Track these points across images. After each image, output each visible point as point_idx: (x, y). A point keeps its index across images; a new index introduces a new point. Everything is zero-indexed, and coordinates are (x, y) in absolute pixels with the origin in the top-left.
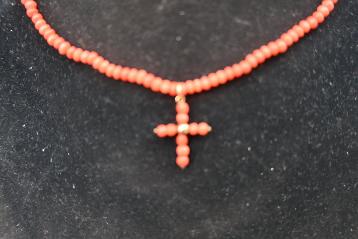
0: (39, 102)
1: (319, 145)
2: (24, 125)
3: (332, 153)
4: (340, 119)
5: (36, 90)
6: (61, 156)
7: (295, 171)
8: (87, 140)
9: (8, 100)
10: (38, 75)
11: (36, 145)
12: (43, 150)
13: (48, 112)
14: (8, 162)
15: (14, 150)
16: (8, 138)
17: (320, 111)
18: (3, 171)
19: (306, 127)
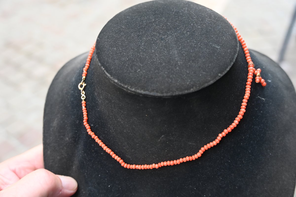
0: (106, 167)
1: (225, 185)
2: (100, 175)
3: (230, 188)
4: (234, 174)
5: (104, 162)
6: (117, 189)
7: (214, 196)
8: (128, 184)
9: (91, 164)
10: (105, 157)
11: (106, 184)
12: (109, 186)
13: (110, 172)
14: (94, 189)
15: (97, 185)
16: (93, 180)
17: (224, 172)
18: (92, 193)
19: (218, 179)
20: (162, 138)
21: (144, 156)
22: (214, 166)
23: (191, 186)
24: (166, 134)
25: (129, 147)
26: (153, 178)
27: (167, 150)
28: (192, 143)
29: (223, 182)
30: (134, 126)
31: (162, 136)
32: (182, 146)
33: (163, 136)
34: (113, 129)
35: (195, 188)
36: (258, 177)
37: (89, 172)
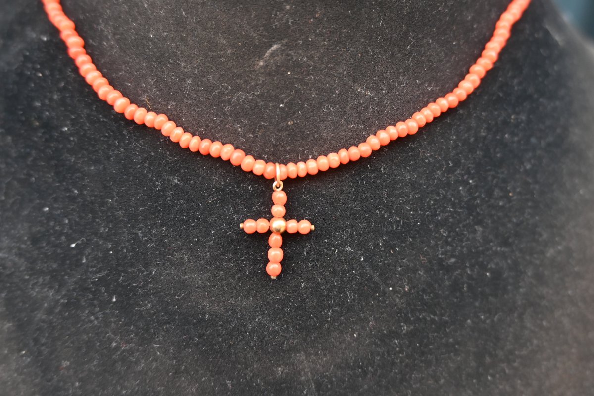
0: (74, 177)
1: (453, 260)
2: (47, 209)
3: (469, 272)
4: (481, 229)
5: (70, 161)
6: (100, 255)
7: (420, 293)
8: (140, 235)
9: (25, 172)
10: (76, 139)
11: (63, 238)
12: (73, 245)
13: (85, 192)
14: (17, 259)
15: (28, 243)
16: (19, 226)
17: (455, 215)
18: (8, 272)
19: (437, 235)
20: (273, 55)
21: (207, 126)
22: (427, 187)
23: (349, 249)
24: (284, 41)
25: (159, 91)
26: (228, 209)
27: (285, 101)
28: (366, 90)
29: (449, 248)
30: (184, 11)
31: (271, 46)
32: (335, 93)
33: (275, 47)
34: (115, 34)
35: (362, 255)
36: (550, 253)
37: (11, 201)
